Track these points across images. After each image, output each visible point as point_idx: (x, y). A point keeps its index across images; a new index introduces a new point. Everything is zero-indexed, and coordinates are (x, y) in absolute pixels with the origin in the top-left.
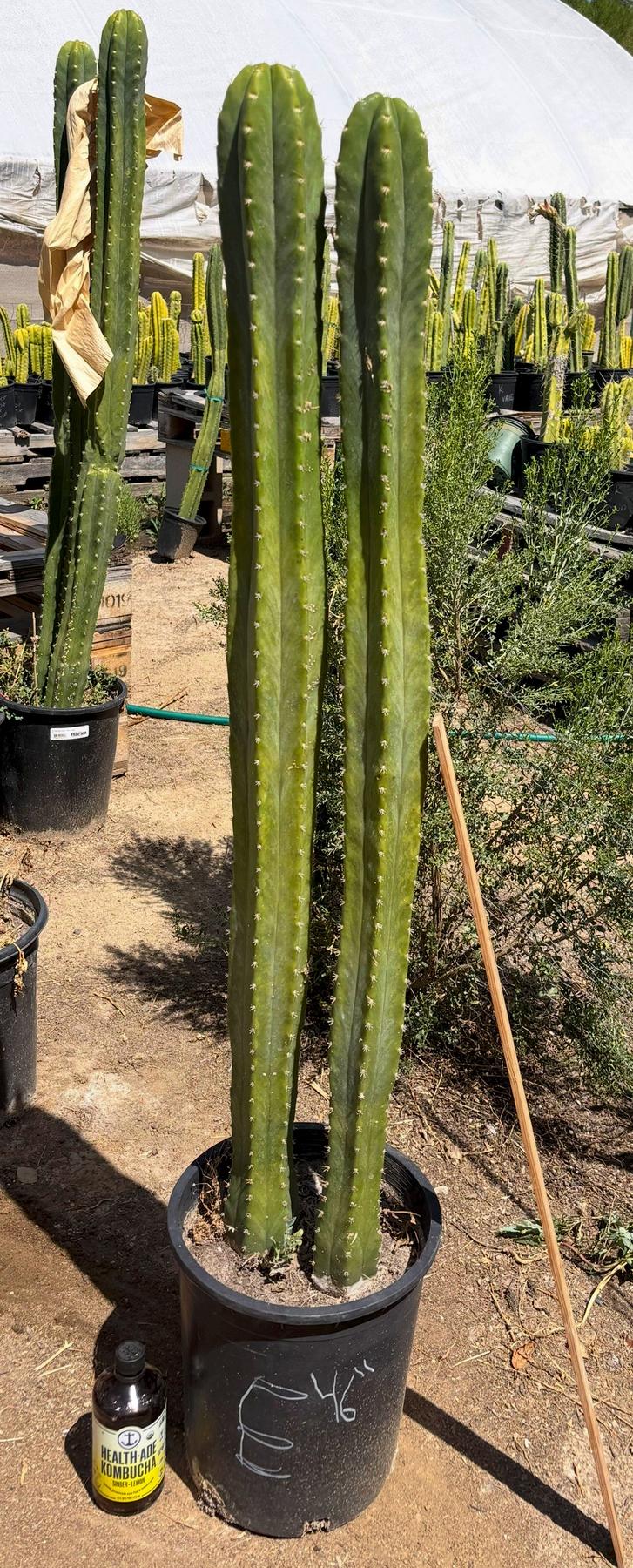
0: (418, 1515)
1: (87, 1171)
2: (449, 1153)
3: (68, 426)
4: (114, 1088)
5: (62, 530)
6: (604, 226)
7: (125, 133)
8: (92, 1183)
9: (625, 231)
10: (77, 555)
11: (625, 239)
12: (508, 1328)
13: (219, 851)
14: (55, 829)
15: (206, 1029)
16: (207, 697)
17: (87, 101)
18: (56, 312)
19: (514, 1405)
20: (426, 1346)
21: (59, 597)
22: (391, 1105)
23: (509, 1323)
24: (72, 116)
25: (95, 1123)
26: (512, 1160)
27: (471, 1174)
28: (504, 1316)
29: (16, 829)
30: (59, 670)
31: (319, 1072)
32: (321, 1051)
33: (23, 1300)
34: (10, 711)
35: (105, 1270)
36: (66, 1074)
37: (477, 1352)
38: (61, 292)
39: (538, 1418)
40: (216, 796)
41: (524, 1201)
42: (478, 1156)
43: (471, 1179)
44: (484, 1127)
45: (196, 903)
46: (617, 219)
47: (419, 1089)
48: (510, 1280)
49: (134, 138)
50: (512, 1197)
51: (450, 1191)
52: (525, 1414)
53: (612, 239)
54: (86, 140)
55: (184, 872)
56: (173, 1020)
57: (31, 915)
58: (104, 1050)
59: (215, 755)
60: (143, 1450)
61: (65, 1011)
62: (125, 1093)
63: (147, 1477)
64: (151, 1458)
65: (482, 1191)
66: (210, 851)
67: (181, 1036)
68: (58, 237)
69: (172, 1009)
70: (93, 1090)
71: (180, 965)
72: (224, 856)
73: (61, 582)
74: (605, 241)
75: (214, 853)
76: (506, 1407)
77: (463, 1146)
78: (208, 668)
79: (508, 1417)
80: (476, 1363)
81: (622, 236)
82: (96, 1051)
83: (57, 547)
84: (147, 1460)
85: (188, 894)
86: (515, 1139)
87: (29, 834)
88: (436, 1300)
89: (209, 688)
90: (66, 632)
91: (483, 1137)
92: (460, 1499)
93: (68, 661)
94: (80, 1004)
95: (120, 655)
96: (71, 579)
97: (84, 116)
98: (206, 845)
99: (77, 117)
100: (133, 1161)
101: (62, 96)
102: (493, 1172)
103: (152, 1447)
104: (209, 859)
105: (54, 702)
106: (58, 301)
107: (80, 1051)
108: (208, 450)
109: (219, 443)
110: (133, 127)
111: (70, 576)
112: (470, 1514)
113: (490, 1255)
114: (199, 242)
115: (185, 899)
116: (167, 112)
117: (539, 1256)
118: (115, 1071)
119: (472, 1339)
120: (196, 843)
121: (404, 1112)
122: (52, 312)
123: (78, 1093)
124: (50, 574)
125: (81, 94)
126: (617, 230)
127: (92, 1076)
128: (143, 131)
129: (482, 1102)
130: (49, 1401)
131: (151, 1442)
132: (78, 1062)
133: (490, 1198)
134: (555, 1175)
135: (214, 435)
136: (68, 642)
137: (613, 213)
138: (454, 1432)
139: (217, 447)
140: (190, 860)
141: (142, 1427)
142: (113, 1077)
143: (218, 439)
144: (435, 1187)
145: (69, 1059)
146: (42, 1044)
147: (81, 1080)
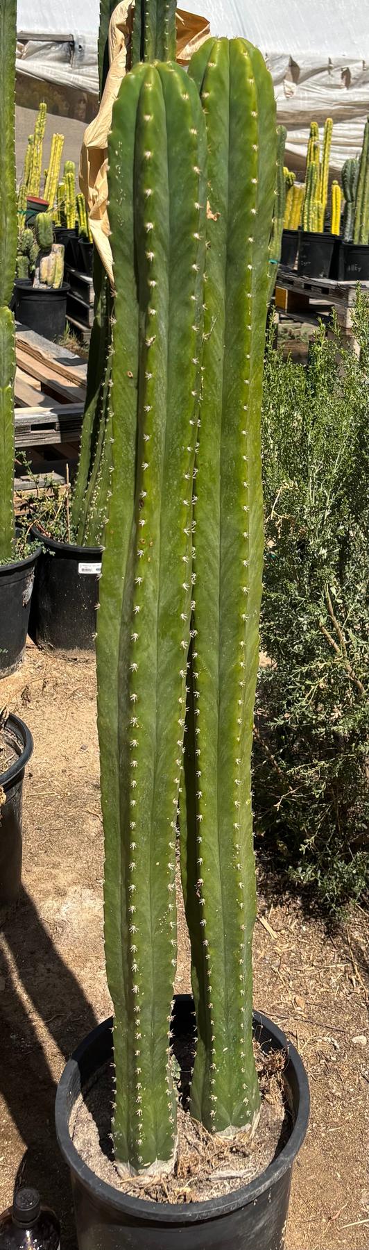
1: (49, 984)
3: (105, 301)
4: (88, 903)
5: (98, 392)
7: (156, 45)
8: (51, 997)
10: (106, 416)
14: (81, 648)
17: (126, 16)
18: (94, 203)
20: (319, 1203)
21: (93, 449)
22: (328, 948)
24: (113, 29)
25: (65, 936)
29: (49, 645)
30: (89, 513)
31: (269, 908)
32: (273, 888)
34: (47, 546)
35: (46, 1087)
36: (49, 886)
37: (365, 1216)
38: (98, 187)
47: (356, 935)
49: (164, 50)
54: (124, 51)
57: (21, 748)
58: (86, 866)
61: (58, 824)
62: (97, 909)
68: (95, 138)
70: (69, 904)
73: (94, 437)
80: (363, 1228)
82: (78, 866)
83: (93, 406)
87: (60, 651)
88: (336, 1156)
90: (96, 481)
93: (96, 506)
94: (73, 819)
96: (101, 435)
97: (123, 28)
99: (117, 30)
100: (90, 978)
101: (106, 11)
105: (84, 540)
106: (96, 193)
107: (65, 864)
109: (274, 298)
110: (164, 40)
111: (100, 432)
114: (286, 115)
116: (198, 25)
118: (91, 887)
119: (363, 1202)
121: (339, 956)
122: (90, 203)
123: (56, 905)
124: (87, 429)
125: (122, 9)
127: (71, 890)
128: (174, 43)
132: (62, 876)
135: (271, 290)
136: (97, 489)
139: (273, 302)
142: (87, 892)
143: (274, 295)
144: (354, 1036)
145: (54, 872)
146: (34, 855)
147: (61, 893)
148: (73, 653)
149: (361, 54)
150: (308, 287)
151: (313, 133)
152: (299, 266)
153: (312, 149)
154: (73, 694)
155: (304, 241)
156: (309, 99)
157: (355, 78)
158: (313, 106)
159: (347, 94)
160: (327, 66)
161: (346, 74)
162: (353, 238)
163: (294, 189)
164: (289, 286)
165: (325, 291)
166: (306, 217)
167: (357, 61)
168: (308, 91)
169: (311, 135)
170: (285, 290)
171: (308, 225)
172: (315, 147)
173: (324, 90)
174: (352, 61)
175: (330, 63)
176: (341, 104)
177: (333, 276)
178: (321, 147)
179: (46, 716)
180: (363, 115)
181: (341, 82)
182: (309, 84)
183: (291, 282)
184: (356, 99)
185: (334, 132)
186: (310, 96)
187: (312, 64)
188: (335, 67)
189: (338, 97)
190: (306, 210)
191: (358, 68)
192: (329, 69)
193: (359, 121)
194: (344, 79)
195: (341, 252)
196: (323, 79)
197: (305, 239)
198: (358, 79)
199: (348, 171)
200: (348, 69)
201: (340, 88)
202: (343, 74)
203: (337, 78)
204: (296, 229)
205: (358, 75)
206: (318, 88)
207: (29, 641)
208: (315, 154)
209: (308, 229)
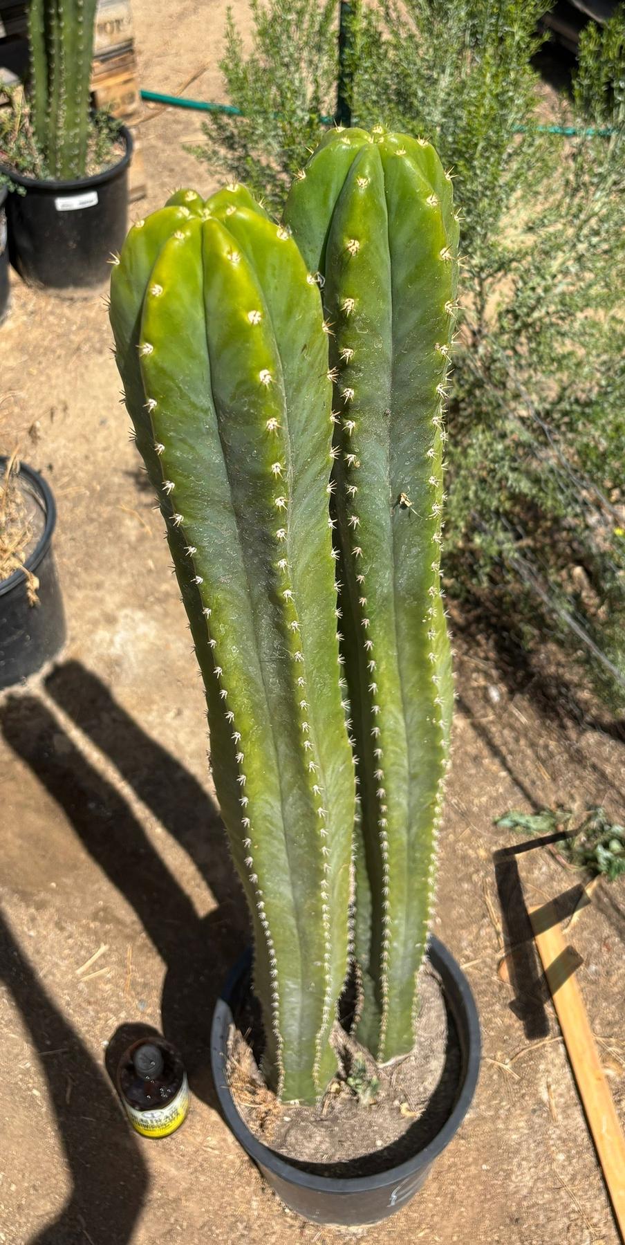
4: (142, 629)
10: (59, 16)
12: (497, 933)
23: (498, 927)
25: (124, 675)
26: (511, 729)
33: (62, 891)
34: (14, 182)
36: (97, 613)
37: (468, 961)
41: (521, 778)
42: (481, 724)
44: (487, 688)
50: (509, 773)
57: (42, 502)
58: (132, 581)
62: (152, 635)
70: (122, 632)
77: (467, 711)
82: (124, 582)
86: (515, 707)
90: (59, 100)
91: (486, 700)
93: (65, 129)
95: (126, 82)
96: (56, 41)
100: (160, 724)
102: (493, 741)
105: (57, 169)
107: (109, 583)
111: (55, 37)
113: (487, 843)
118: (142, 607)
119: (464, 944)
123: (108, 637)
127: (122, 613)
130: (90, 1008)
132: (108, 598)
133: (490, 774)
136: (62, 109)
142: (139, 615)
145: (99, 594)
146: (74, 575)
147: (111, 620)
148: (69, 292)
154: (78, 349)
179: (53, 382)
207: (13, 275)
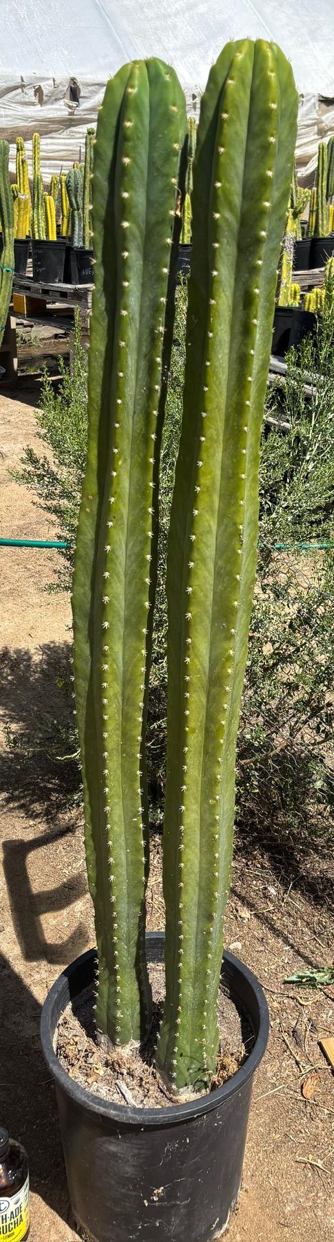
0: (238, 1235)
2: (240, 913)
6: (307, 115)
9: (323, 118)
11: (324, 124)
12: (297, 1063)
13: (37, 658)
15: (37, 816)
16: (17, 523)
19: (307, 1130)
23: (298, 1058)
26: (290, 915)
27: (260, 930)
28: (293, 1053)
37: (274, 1086)
39: (326, 1139)
40: (30, 610)
41: (302, 950)
42: (263, 914)
43: (257, 934)
44: (265, 889)
45: (20, 705)
46: (317, 108)
48: (295, 1021)
50: (292, 947)
51: (244, 945)
52: (316, 1136)
53: (313, 125)
55: (9, 678)
56: (11, 810)
59: (27, 574)
60: (12, 1213)
63: (16, 1231)
64: (19, 1217)
65: (268, 944)
66: (30, 658)
67: (16, 824)
69: (8, 800)
71: (12, 760)
72: (41, 661)
74: (308, 126)
75: (33, 660)
76: (301, 1132)
77: (251, 906)
78: (15, 497)
79: (302, 1141)
80: (274, 1096)
81: (322, 122)
84: (15, 1219)
85: (13, 697)
86: (291, 898)
89: (17, 515)
91: (266, 897)
92: (271, 1218)
98: (26, 653)
102: (275, 926)
103: (19, 1209)
104: (29, 666)
108: (3, 312)
109: (12, 305)
112: (280, 1230)
113: (279, 1000)
115: (12, 701)
117: (317, 997)
119: (269, 1075)
120: (18, 652)
126: (318, 117)
129: (263, 867)
131: (18, 1205)
133: (275, 950)
134: (325, 927)
135: (8, 297)
137: (314, 104)
138: (261, 1159)
139: (11, 308)
140: (14, 665)
141: (10, 1196)
143: (11, 302)
144: (230, 944)
149: (50, 73)
150: (46, 292)
151: (20, 148)
152: (35, 272)
153: (21, 163)
155: (37, 248)
156: (6, 116)
157: (47, 96)
158: (10, 123)
159: (41, 110)
160: (19, 84)
161: (39, 91)
162: (84, 243)
163: (19, 200)
164: (26, 292)
165: (64, 295)
166: (36, 226)
167: (48, 79)
168: (4, 108)
169: (18, 150)
170: (23, 295)
171: (39, 233)
172: (23, 162)
173: (20, 108)
174: (43, 79)
175: (23, 81)
176: (36, 121)
177: (67, 280)
178: (30, 162)
180: (58, 131)
181: (34, 99)
182: (5, 102)
183: (28, 288)
184: (50, 116)
185: (42, 147)
186: (6, 113)
187: (5, 82)
188: (28, 85)
189: (34, 114)
190: (36, 219)
191: (49, 86)
192: (23, 86)
193: (54, 136)
194: (37, 96)
195: (73, 258)
196: (17, 97)
197: (38, 246)
198: (50, 97)
199: (72, 180)
200: (40, 87)
201: (34, 105)
202: (36, 92)
203: (30, 95)
204: (24, 238)
205: (50, 92)
206: (14, 105)
208: (23, 168)
209: (39, 237)
